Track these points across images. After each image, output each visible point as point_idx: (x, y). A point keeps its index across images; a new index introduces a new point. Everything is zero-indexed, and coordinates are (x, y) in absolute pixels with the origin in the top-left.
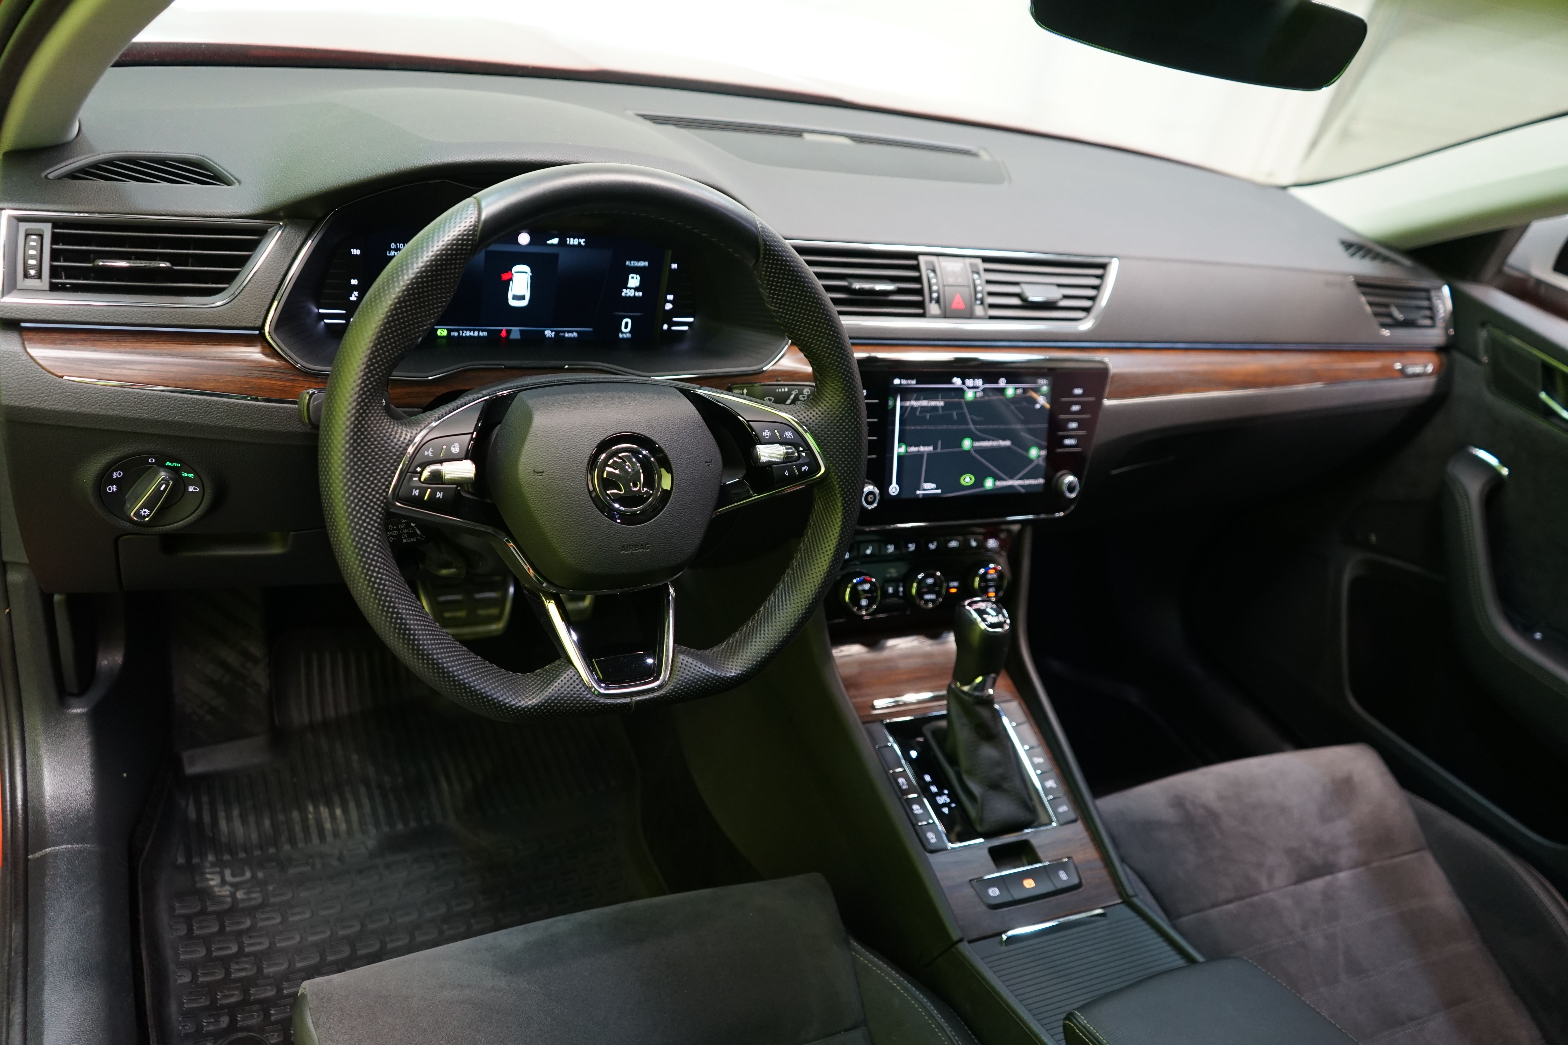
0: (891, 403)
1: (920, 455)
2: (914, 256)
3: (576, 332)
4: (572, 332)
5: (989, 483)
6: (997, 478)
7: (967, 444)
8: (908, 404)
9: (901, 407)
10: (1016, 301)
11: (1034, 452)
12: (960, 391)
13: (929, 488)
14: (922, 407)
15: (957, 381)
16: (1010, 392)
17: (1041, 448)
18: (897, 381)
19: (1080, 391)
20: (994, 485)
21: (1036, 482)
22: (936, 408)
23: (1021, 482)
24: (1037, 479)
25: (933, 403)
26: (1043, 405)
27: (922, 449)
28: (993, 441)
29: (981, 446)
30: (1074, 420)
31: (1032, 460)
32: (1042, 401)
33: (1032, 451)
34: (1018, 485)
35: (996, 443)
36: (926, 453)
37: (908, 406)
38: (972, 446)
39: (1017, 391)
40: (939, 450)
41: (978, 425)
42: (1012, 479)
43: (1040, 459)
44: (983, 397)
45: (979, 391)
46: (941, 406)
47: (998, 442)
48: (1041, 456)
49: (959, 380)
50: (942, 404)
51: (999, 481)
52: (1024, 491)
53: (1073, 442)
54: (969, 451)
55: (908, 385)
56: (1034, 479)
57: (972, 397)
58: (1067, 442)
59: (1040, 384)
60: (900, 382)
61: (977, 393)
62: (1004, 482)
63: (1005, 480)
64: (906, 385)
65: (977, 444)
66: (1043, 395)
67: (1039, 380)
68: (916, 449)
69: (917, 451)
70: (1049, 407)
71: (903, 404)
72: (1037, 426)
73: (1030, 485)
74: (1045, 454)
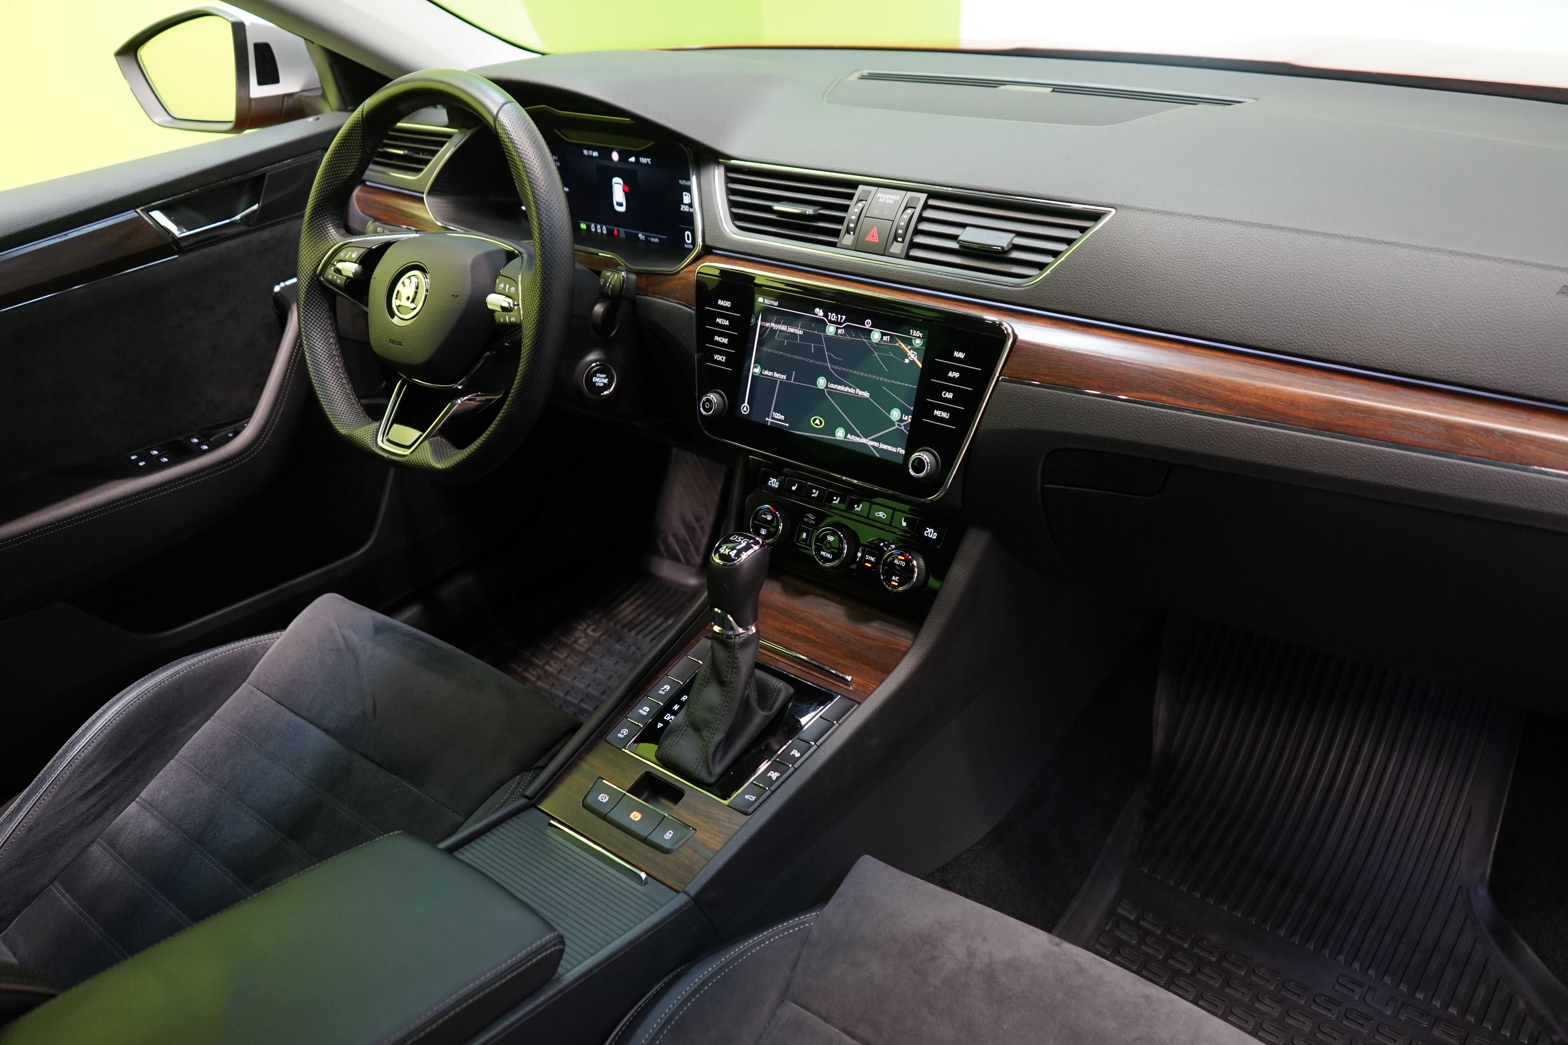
0: (753, 320)
1: (773, 381)
2: (854, 185)
3: (658, 238)
4: (654, 237)
5: (840, 434)
6: (849, 431)
7: (821, 382)
8: (768, 324)
11: (895, 414)
12: (821, 324)
13: (777, 418)
14: (781, 331)
15: (819, 312)
16: (876, 336)
17: (904, 411)
18: (761, 300)
19: (961, 355)
20: (845, 437)
21: (894, 449)
22: (795, 334)
23: (876, 444)
24: (896, 447)
25: (792, 330)
26: (914, 361)
27: (776, 375)
28: (850, 387)
29: (836, 389)
30: (949, 390)
31: (892, 423)
32: (912, 356)
33: (893, 412)
34: (872, 446)
35: (852, 391)
36: (779, 380)
37: (768, 327)
38: (827, 387)
39: (884, 337)
40: (792, 382)
41: (836, 365)
42: (866, 437)
43: (902, 424)
44: (844, 335)
45: (840, 328)
46: (800, 335)
47: (856, 390)
48: (905, 421)
49: (821, 310)
50: (801, 333)
51: (851, 435)
52: (878, 456)
53: (945, 415)
54: (823, 390)
55: (771, 305)
56: (893, 446)
57: (832, 332)
58: (937, 413)
59: (912, 336)
60: (764, 301)
61: (839, 330)
62: (857, 438)
63: (858, 436)
64: (769, 305)
65: (832, 386)
66: (915, 349)
67: (912, 331)
68: (770, 374)
69: (771, 376)
70: (920, 365)
71: (764, 323)
72: (903, 384)
73: (887, 450)
74: (910, 420)
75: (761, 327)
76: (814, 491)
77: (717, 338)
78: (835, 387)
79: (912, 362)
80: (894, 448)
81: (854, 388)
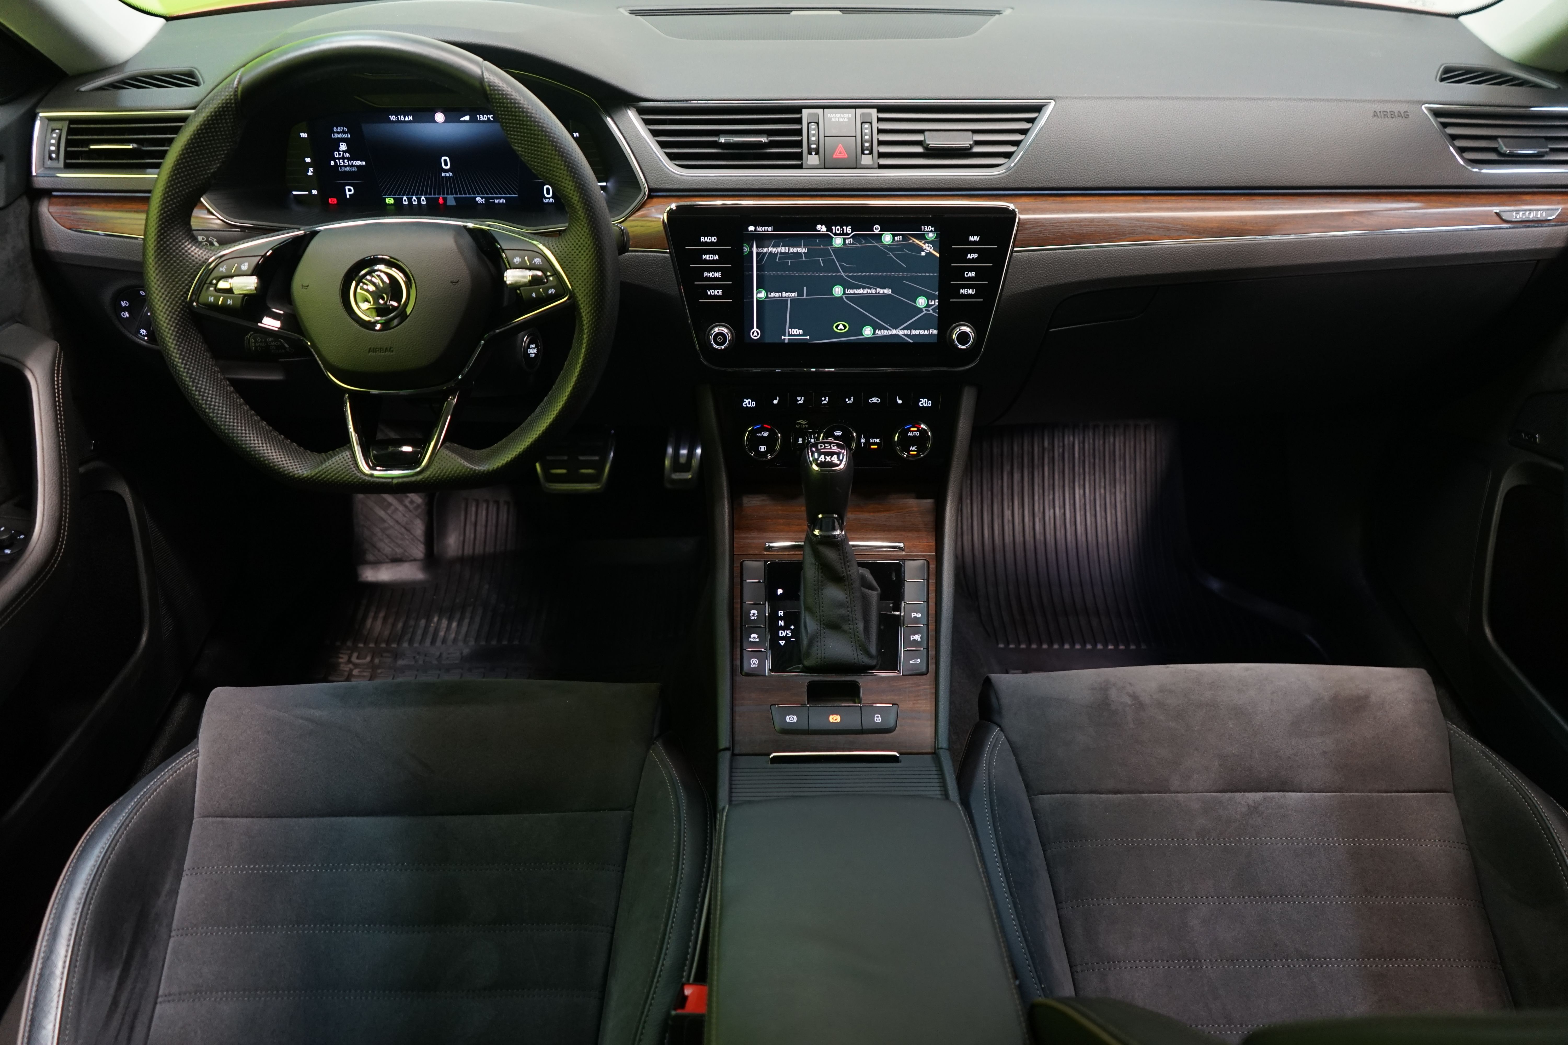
0: (746, 249)
1: (783, 301)
2: (798, 110)
3: (504, 198)
4: (500, 198)
5: (868, 332)
6: (876, 327)
7: (838, 291)
8: (765, 250)
9: (758, 254)
10: (919, 149)
11: (921, 302)
12: (827, 239)
13: (794, 334)
14: (781, 253)
15: (822, 229)
16: (887, 238)
17: (929, 297)
18: (751, 228)
19: (976, 238)
20: (874, 333)
21: (926, 332)
22: (798, 254)
23: (908, 332)
24: (929, 330)
25: (795, 250)
26: (930, 252)
27: (785, 294)
28: (870, 288)
29: (855, 294)
30: (970, 269)
31: (920, 310)
32: (928, 248)
33: (919, 301)
34: (903, 335)
35: (873, 291)
36: (789, 299)
37: (766, 253)
38: (844, 293)
39: (896, 238)
40: (805, 297)
41: (850, 272)
42: (896, 328)
43: (930, 309)
44: (853, 244)
45: (848, 238)
46: (804, 253)
47: (876, 289)
48: (932, 305)
49: (824, 226)
50: (805, 250)
51: (880, 330)
52: (911, 341)
53: (970, 291)
54: (841, 298)
55: (764, 231)
56: (924, 329)
57: (840, 244)
58: (963, 291)
59: (924, 231)
60: (755, 229)
61: (847, 240)
62: (886, 331)
63: (888, 329)
64: (762, 231)
65: (850, 291)
66: (929, 242)
67: (923, 227)
68: (778, 295)
69: (780, 297)
70: (938, 255)
71: (760, 250)
72: (923, 274)
73: (919, 335)
74: (937, 304)
76: (799, 398)
77: (706, 274)
78: (853, 292)
79: (929, 254)
80: (926, 331)
81: (874, 289)
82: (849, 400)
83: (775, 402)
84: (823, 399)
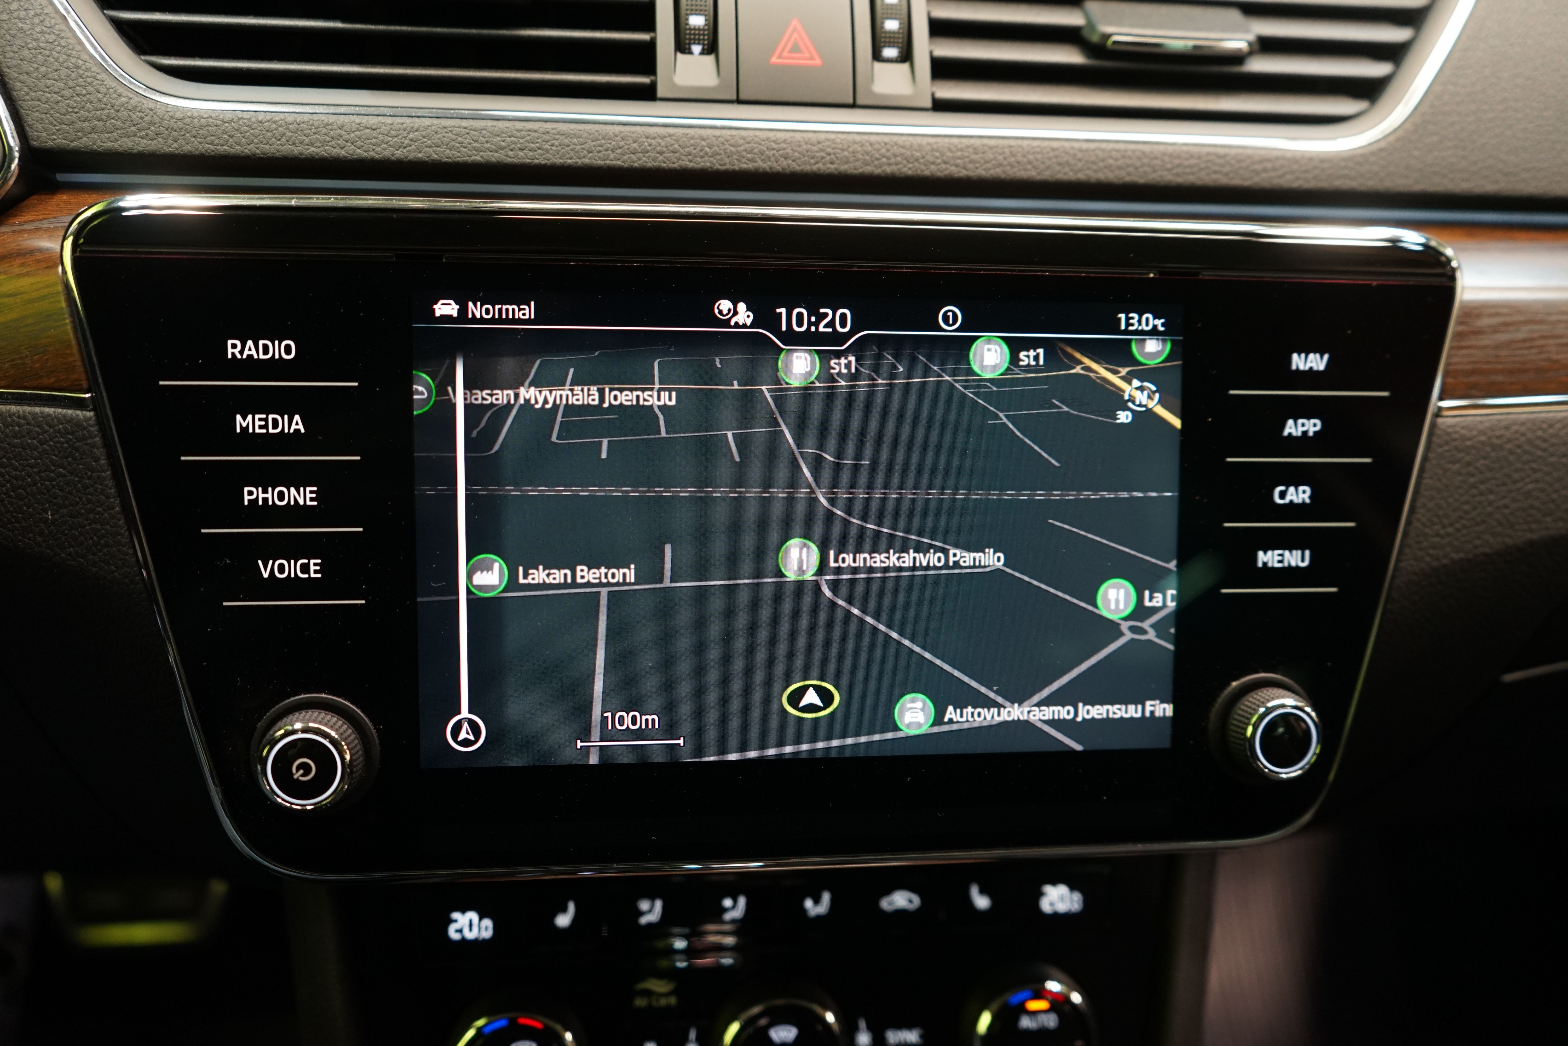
0: (423, 392)
1: (578, 600)
5: (914, 715)
6: (947, 695)
7: (798, 558)
8: (503, 397)
9: (472, 410)
11: (1115, 597)
12: (753, 353)
13: (626, 728)
14: (571, 409)
15: (735, 314)
16: (989, 356)
17: (1146, 581)
18: (446, 308)
19: (1316, 362)
20: (938, 720)
21: (1132, 711)
22: (642, 413)
23: (1064, 712)
24: (1140, 700)
25: (626, 398)
26: (1149, 411)
27: (586, 574)
28: (923, 549)
29: (865, 569)
30: (1294, 477)
31: (1111, 629)
32: (1141, 397)
33: (1106, 593)
34: (1047, 722)
35: (932, 558)
36: (604, 592)
37: (509, 407)
38: (824, 568)
39: (1022, 355)
40: (667, 583)
41: (846, 486)
42: (1019, 699)
43: (1146, 625)
44: (858, 375)
45: (838, 355)
46: (664, 408)
47: (946, 552)
48: (1154, 610)
49: (742, 307)
50: (668, 399)
51: (960, 706)
52: (1078, 747)
53: (1295, 559)
54: (812, 585)
55: (500, 321)
56: (1125, 701)
57: (807, 375)
58: (1268, 558)
59: (1126, 332)
60: (463, 310)
61: (833, 362)
62: (984, 711)
63: (989, 704)
64: (493, 321)
65: (847, 560)
66: (1145, 374)
67: (1122, 316)
68: (558, 576)
69: (565, 585)
70: (1177, 422)
71: (481, 396)
72: (1124, 495)
73: (1108, 722)
74: (1172, 605)
75: (469, 408)
76: (644, 905)
77: (251, 494)
78: (859, 563)
79: (1145, 417)
80: (1132, 708)
81: (937, 550)
82: (817, 901)
83: (563, 920)
84: (728, 903)
